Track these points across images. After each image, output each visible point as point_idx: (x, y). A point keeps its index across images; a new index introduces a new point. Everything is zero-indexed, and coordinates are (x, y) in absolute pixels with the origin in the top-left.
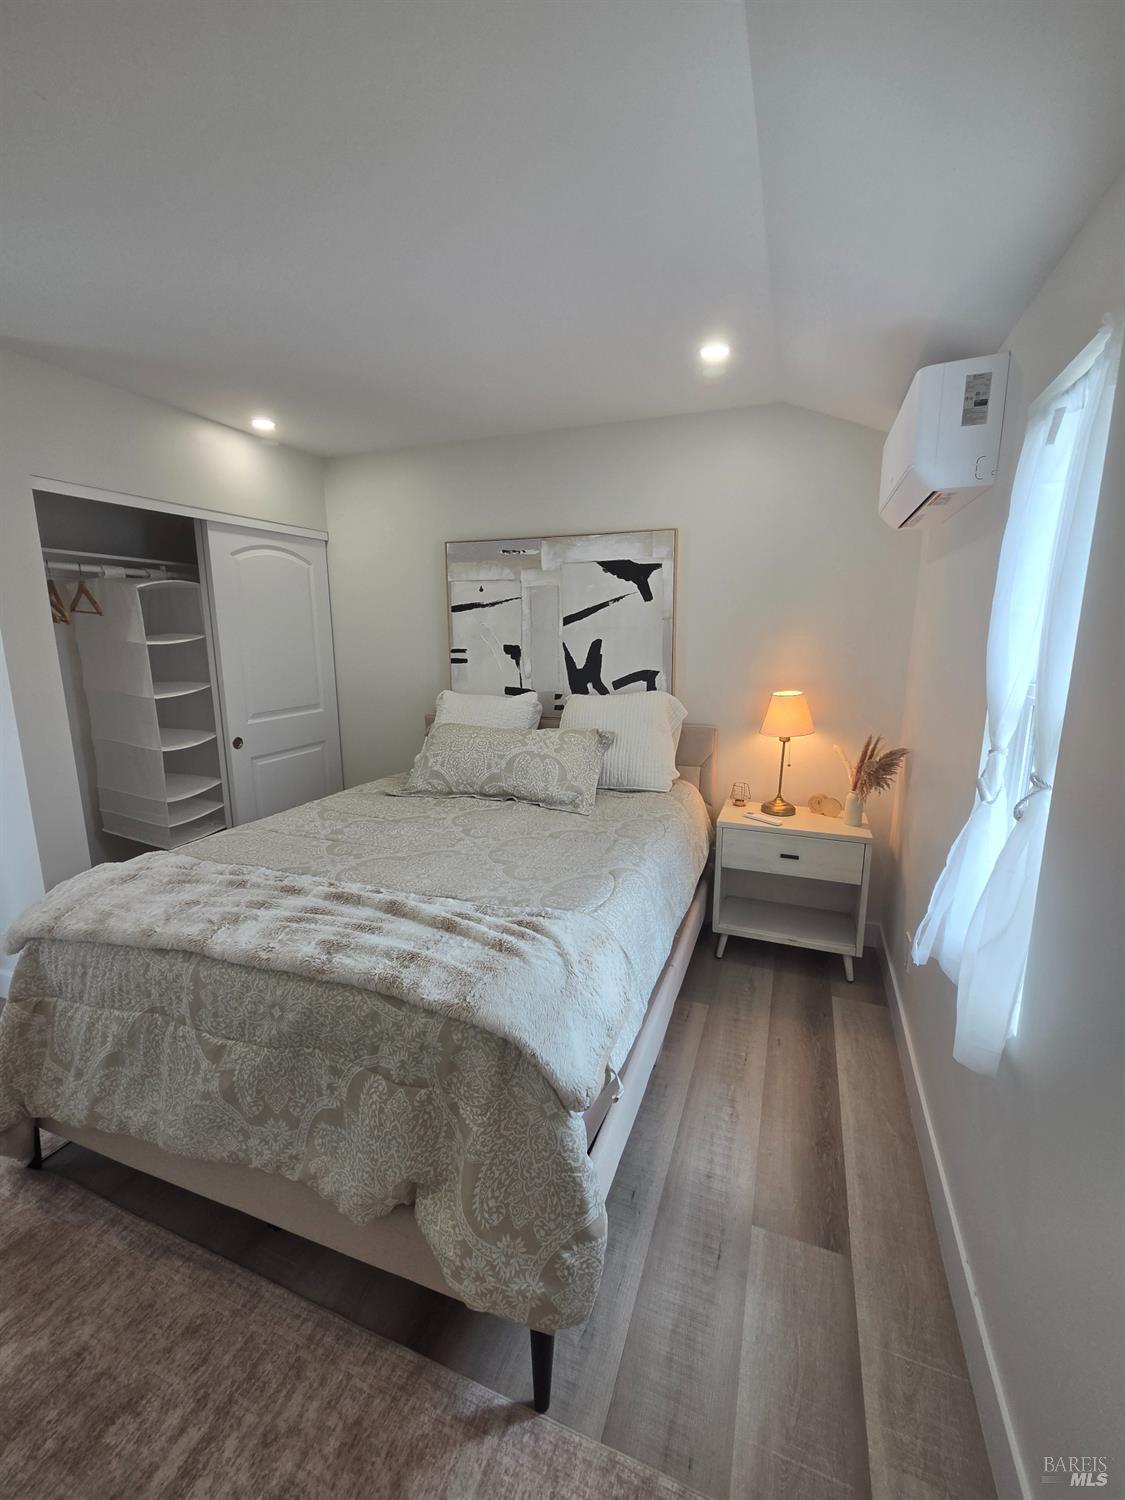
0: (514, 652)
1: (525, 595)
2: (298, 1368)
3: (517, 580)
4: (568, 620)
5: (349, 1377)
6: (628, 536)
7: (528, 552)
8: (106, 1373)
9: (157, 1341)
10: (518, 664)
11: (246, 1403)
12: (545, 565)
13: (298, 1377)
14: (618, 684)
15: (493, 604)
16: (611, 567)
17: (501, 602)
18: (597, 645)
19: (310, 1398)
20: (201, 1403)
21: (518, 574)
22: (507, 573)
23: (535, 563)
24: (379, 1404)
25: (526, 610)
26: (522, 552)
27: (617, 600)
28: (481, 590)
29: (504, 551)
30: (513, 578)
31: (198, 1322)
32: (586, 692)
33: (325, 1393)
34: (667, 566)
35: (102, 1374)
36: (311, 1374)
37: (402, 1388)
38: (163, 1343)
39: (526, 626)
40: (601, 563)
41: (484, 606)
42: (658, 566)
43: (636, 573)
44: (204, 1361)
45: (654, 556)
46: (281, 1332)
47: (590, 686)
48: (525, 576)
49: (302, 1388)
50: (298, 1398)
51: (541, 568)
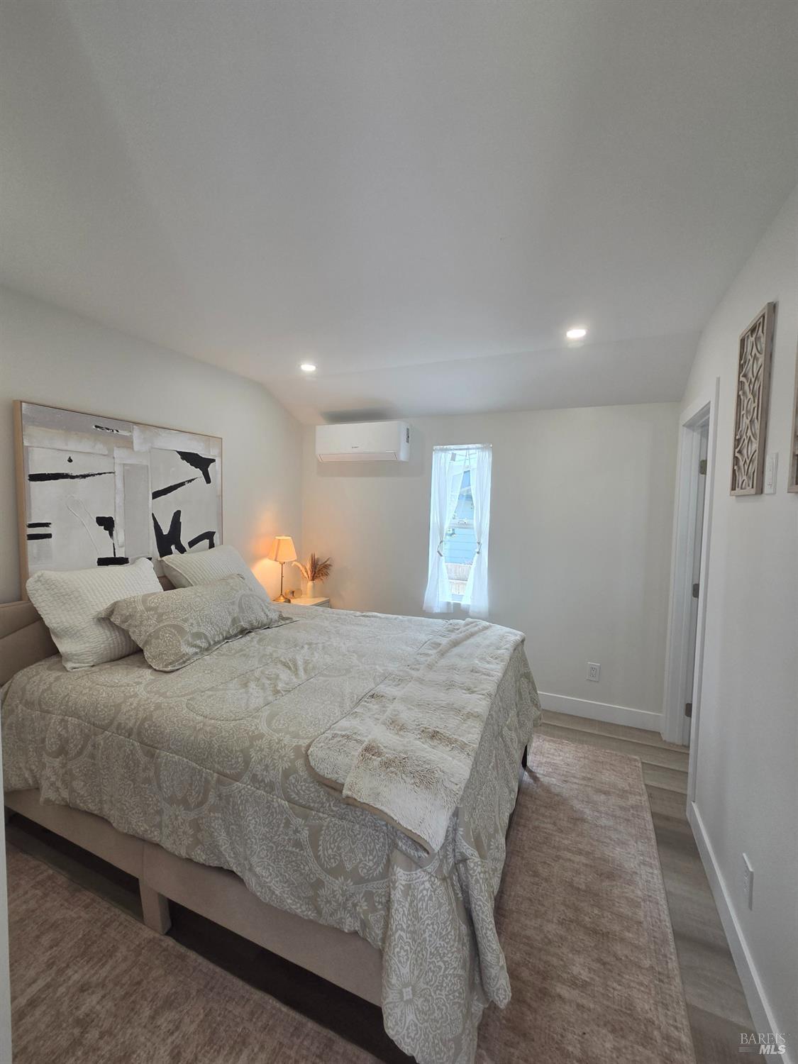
0: (107, 523)
1: (118, 470)
2: (536, 828)
3: (110, 455)
4: (156, 495)
5: (533, 812)
6: (197, 437)
7: (121, 432)
8: (564, 904)
9: (544, 887)
10: (111, 534)
11: (553, 842)
12: (136, 447)
13: (538, 827)
14: (192, 544)
15: (84, 476)
16: (187, 457)
17: (93, 475)
18: (177, 514)
19: (544, 821)
20: (558, 857)
21: (111, 451)
22: (100, 448)
23: (128, 443)
24: (538, 802)
25: (120, 485)
26: (115, 432)
27: (190, 481)
28: (70, 460)
29: (96, 426)
30: (106, 453)
31: (531, 873)
32: (171, 553)
33: (541, 818)
34: (218, 460)
35: (565, 905)
36: (537, 823)
37: (532, 797)
38: (544, 884)
39: (119, 499)
40: (180, 453)
41: (73, 477)
42: (213, 461)
43: (201, 463)
44: (545, 863)
45: (211, 454)
46: (525, 838)
47: (173, 547)
48: (118, 453)
49: (542, 825)
50: (545, 826)
51: (133, 449)
